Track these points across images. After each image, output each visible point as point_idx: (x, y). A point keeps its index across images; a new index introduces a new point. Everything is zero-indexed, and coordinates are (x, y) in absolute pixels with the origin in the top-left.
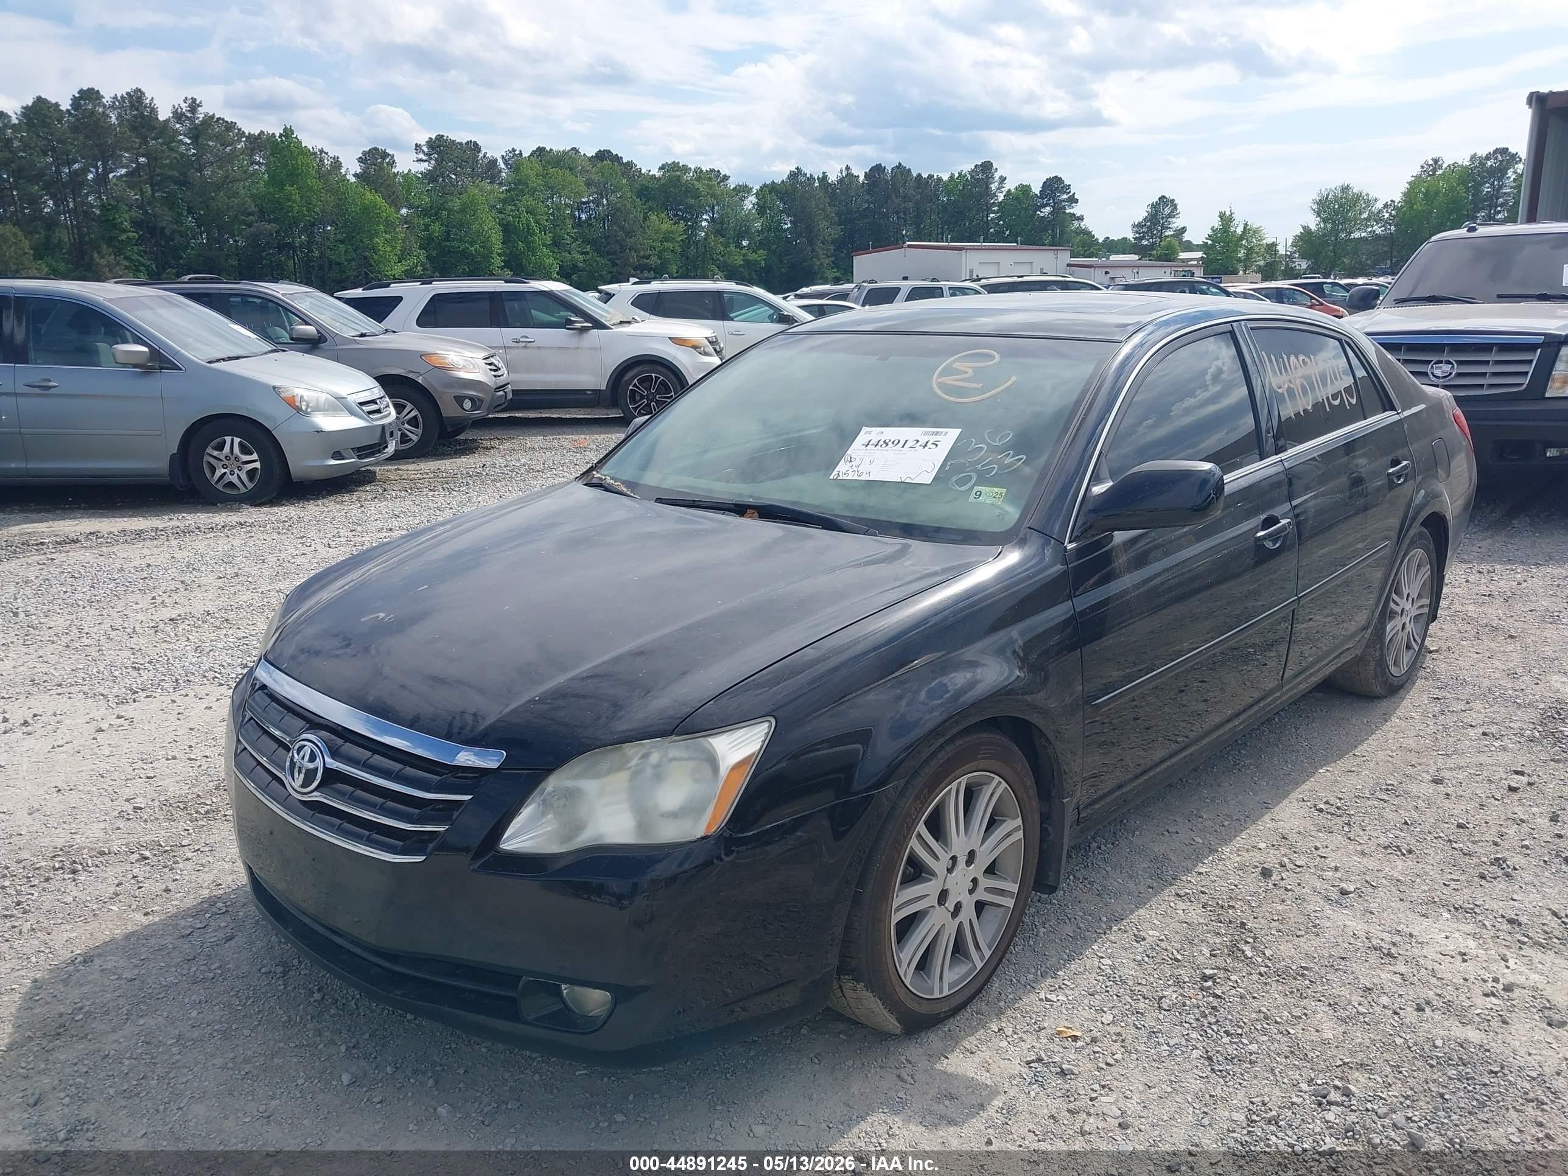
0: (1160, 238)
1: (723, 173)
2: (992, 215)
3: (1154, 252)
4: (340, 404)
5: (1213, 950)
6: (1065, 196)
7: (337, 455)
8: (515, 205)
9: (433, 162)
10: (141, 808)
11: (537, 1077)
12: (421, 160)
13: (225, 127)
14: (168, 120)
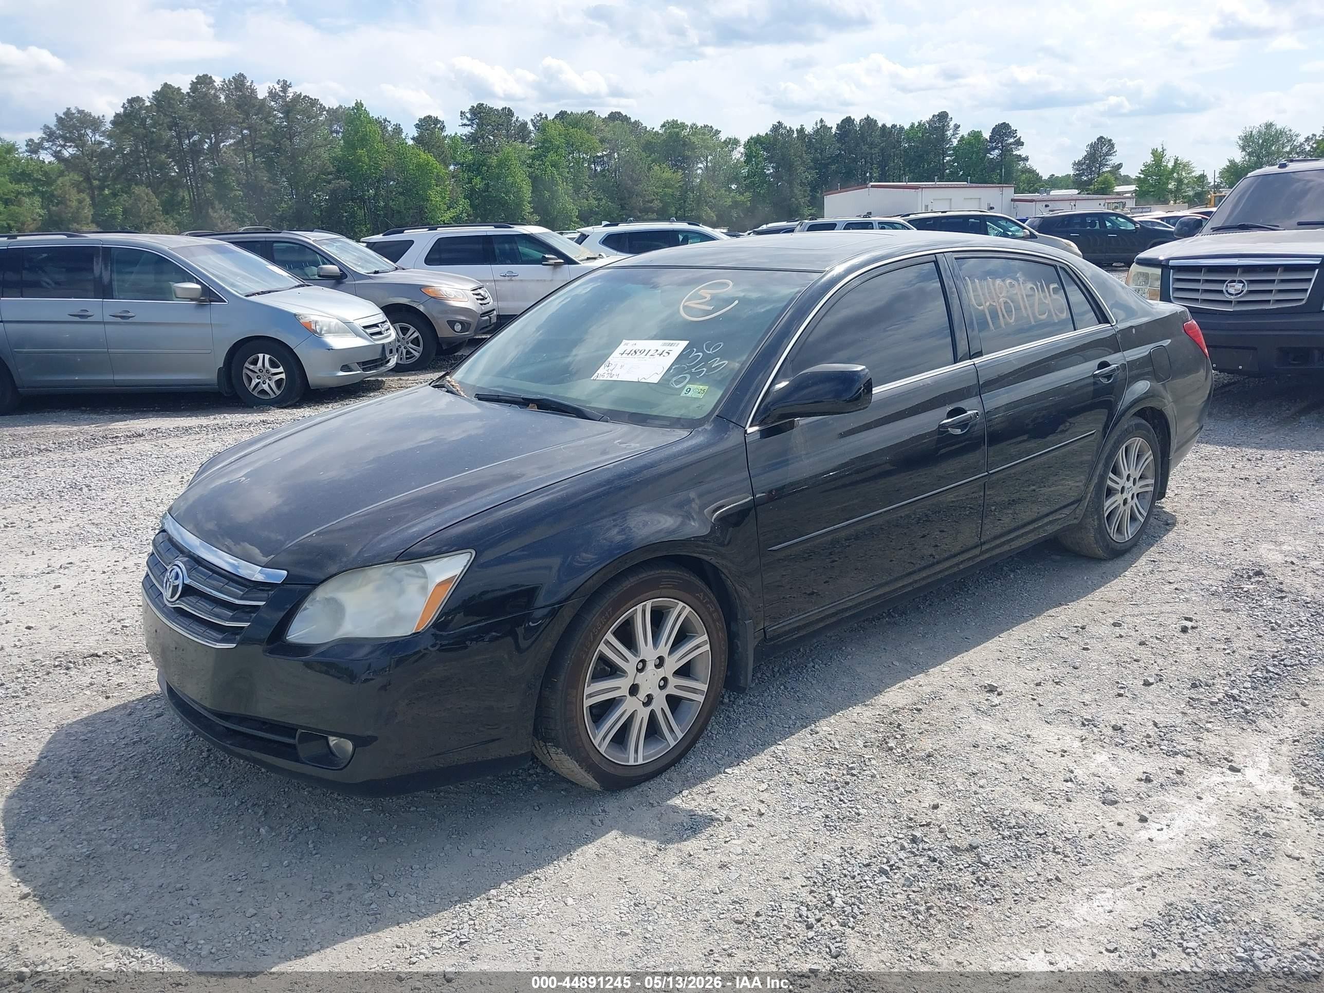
0: (1099, 175)
1: (715, 128)
2: (948, 158)
3: (1092, 187)
4: (348, 328)
5: (866, 742)
6: (1012, 140)
7: (345, 368)
8: (542, 160)
9: (475, 126)
10: (126, 627)
11: (335, 812)
12: (465, 125)
13: (310, 103)
14: (265, 99)
